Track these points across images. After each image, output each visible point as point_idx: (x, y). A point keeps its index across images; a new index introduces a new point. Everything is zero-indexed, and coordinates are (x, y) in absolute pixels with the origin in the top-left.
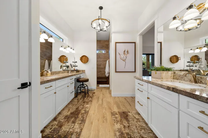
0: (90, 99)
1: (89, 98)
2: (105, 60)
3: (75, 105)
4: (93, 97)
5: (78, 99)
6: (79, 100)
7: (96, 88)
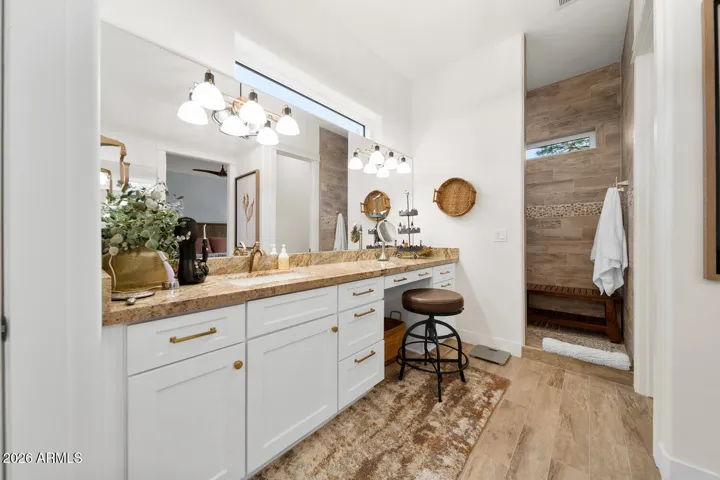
0: (464, 423)
1: (458, 410)
2: (591, 188)
3: (371, 431)
4: (486, 413)
5: (400, 397)
6: (404, 402)
7: (517, 353)
